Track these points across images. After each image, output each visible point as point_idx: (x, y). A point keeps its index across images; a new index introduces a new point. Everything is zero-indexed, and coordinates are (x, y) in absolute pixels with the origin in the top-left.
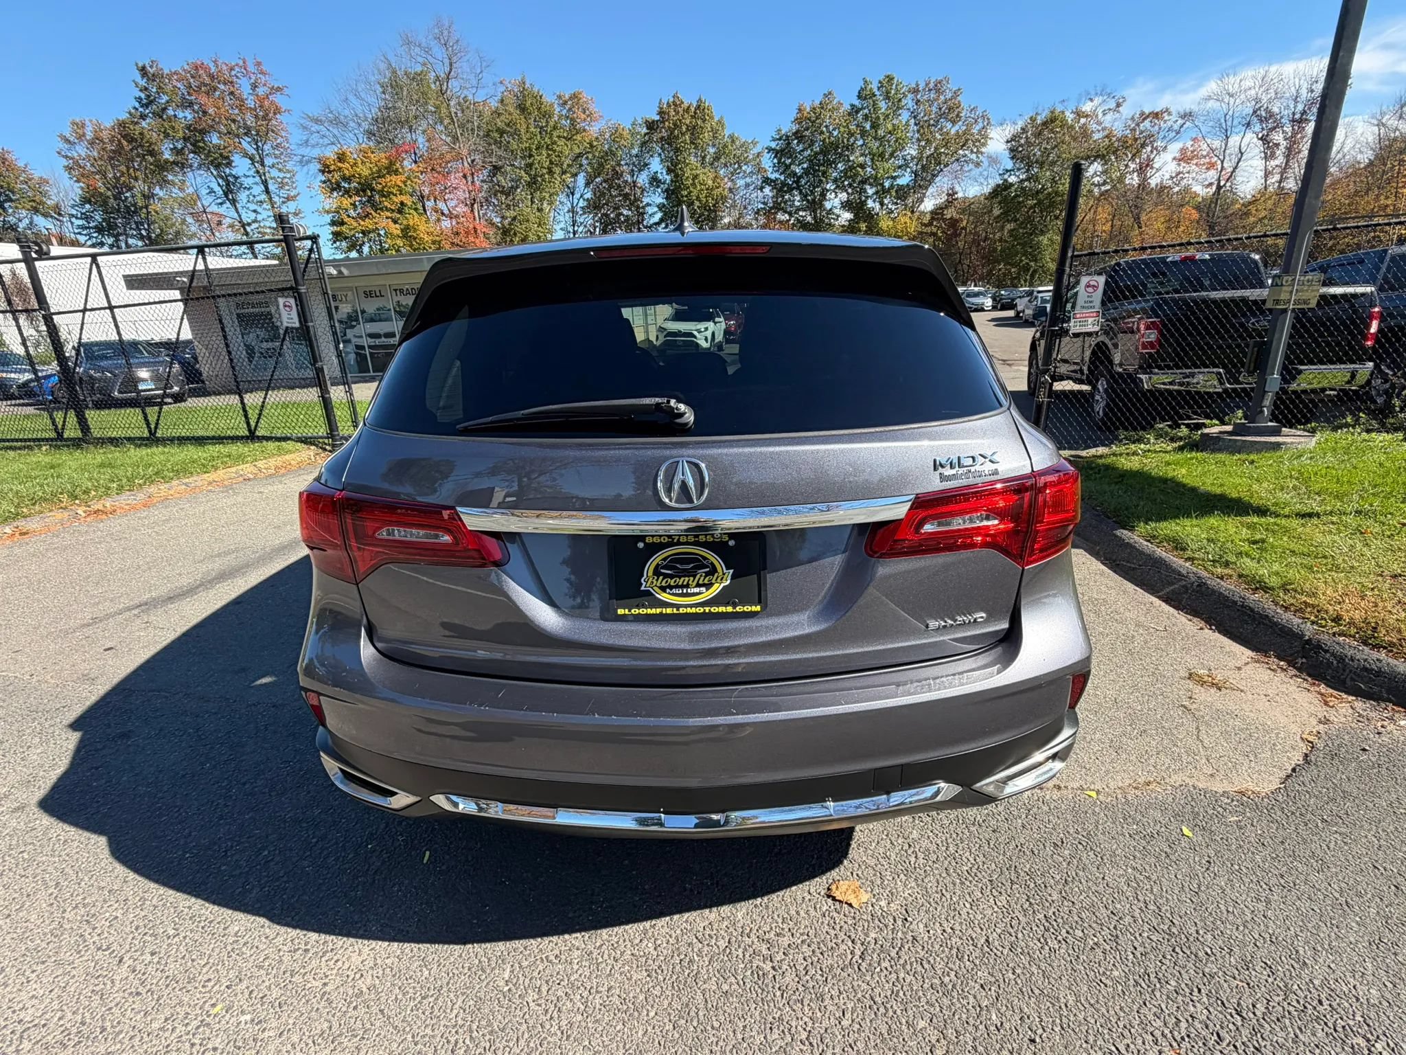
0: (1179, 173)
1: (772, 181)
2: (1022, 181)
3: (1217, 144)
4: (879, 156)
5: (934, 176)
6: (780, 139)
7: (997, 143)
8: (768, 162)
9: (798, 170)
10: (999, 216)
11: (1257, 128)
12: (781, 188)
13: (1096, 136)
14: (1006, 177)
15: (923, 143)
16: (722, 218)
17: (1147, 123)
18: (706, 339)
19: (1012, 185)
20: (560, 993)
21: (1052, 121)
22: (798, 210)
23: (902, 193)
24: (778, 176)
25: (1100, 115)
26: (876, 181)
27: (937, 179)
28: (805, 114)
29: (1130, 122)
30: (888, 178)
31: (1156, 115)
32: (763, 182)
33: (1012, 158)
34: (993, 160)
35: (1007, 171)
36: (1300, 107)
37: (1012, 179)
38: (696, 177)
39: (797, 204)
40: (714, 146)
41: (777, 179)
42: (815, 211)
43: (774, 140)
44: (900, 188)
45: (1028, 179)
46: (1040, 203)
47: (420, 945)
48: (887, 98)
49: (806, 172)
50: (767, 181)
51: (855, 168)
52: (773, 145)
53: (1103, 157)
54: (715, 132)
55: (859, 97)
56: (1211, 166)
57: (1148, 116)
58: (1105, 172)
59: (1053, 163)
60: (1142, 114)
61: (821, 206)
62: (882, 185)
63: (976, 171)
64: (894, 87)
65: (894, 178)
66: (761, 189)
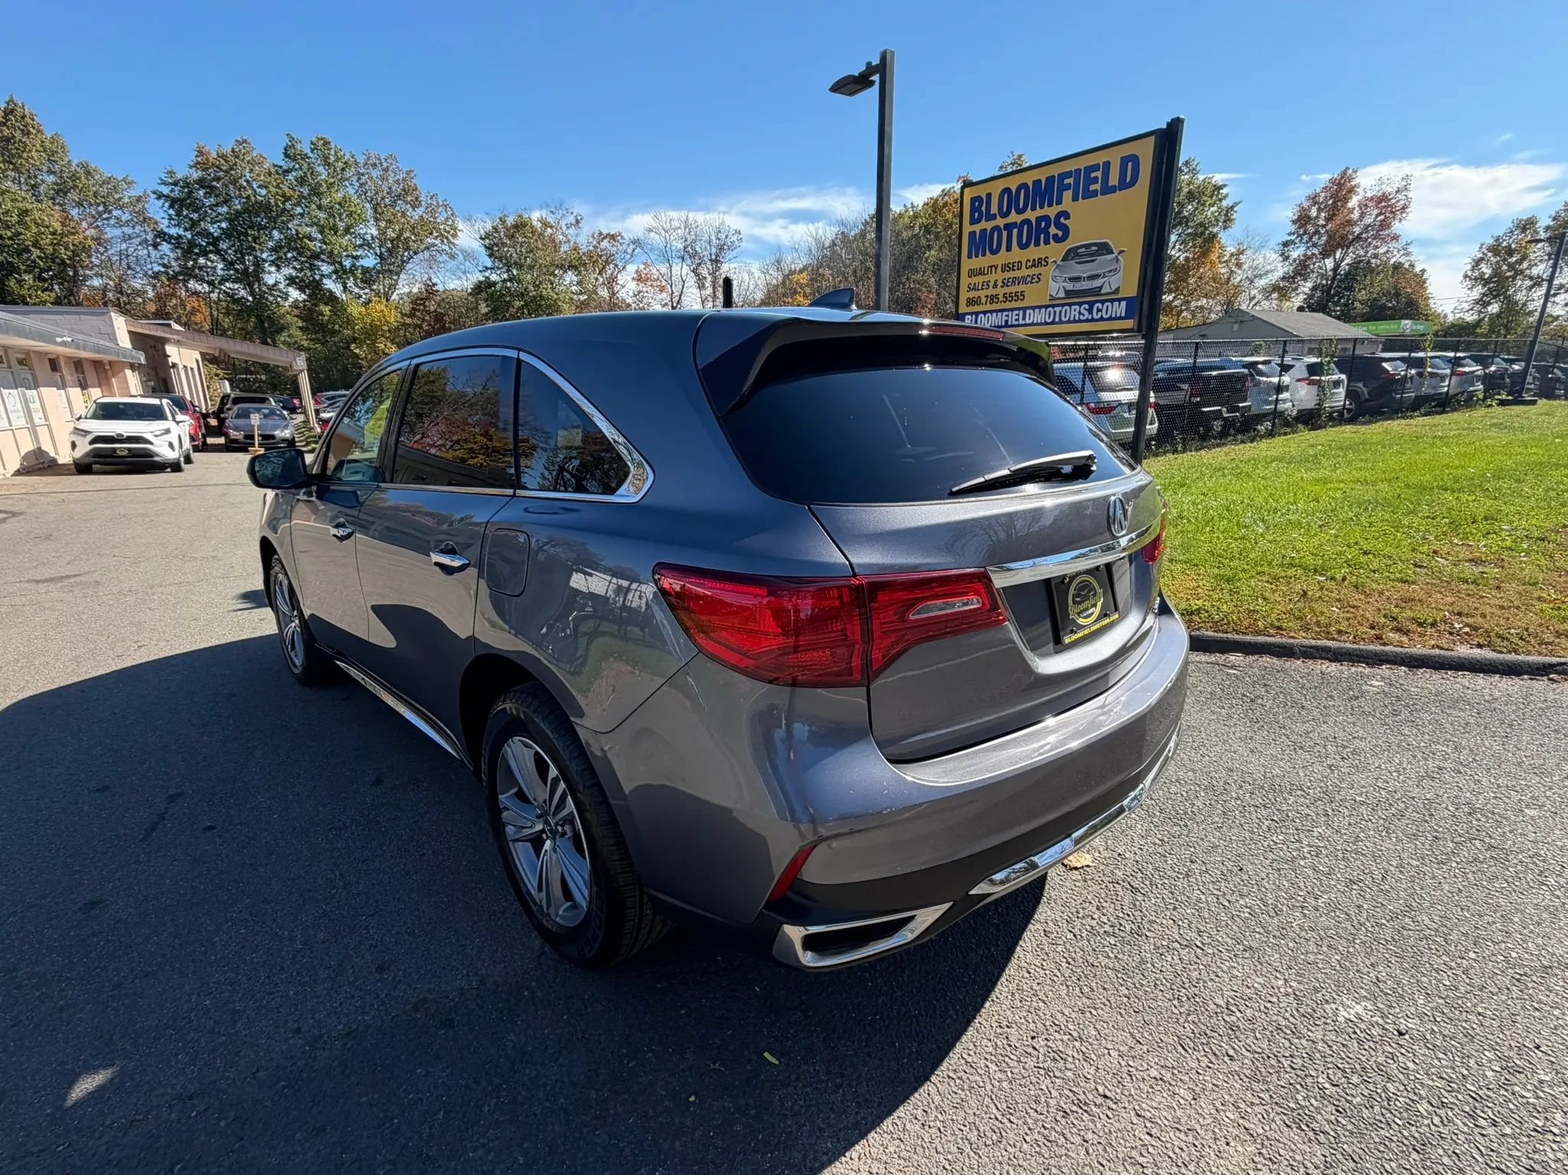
0: (639, 292)
1: (171, 237)
2: (504, 281)
3: (664, 269)
4: (330, 229)
5: (403, 262)
6: (175, 184)
7: (468, 237)
8: (159, 213)
9: (213, 229)
10: (487, 314)
11: (689, 262)
12: (188, 250)
13: (564, 248)
14: (487, 274)
15: (383, 224)
16: (86, 278)
17: (605, 244)
18: (171, 445)
19: (495, 284)
20: (1043, 1043)
21: (521, 226)
22: (223, 281)
23: (368, 278)
24: (181, 232)
25: (564, 228)
26: (332, 258)
27: (409, 266)
28: (211, 159)
29: (591, 240)
30: (347, 256)
31: (613, 237)
32: (156, 236)
33: (490, 256)
34: (468, 255)
35: (487, 268)
36: (714, 250)
37: (494, 277)
38: (24, 213)
39: (220, 272)
40: (50, 172)
41: (180, 236)
42: (250, 285)
43: (165, 183)
44: (366, 270)
45: (510, 280)
46: (526, 305)
47: (895, 1115)
48: (327, 163)
49: (227, 234)
50: (162, 235)
51: (301, 240)
52: (166, 190)
53: (575, 268)
54: (51, 156)
55: (286, 155)
56: (662, 289)
57: (605, 238)
58: (579, 283)
59: (531, 267)
60: (601, 234)
61: (259, 280)
62: (340, 263)
63: (452, 264)
64: (333, 153)
65: (356, 258)
66: (155, 246)
